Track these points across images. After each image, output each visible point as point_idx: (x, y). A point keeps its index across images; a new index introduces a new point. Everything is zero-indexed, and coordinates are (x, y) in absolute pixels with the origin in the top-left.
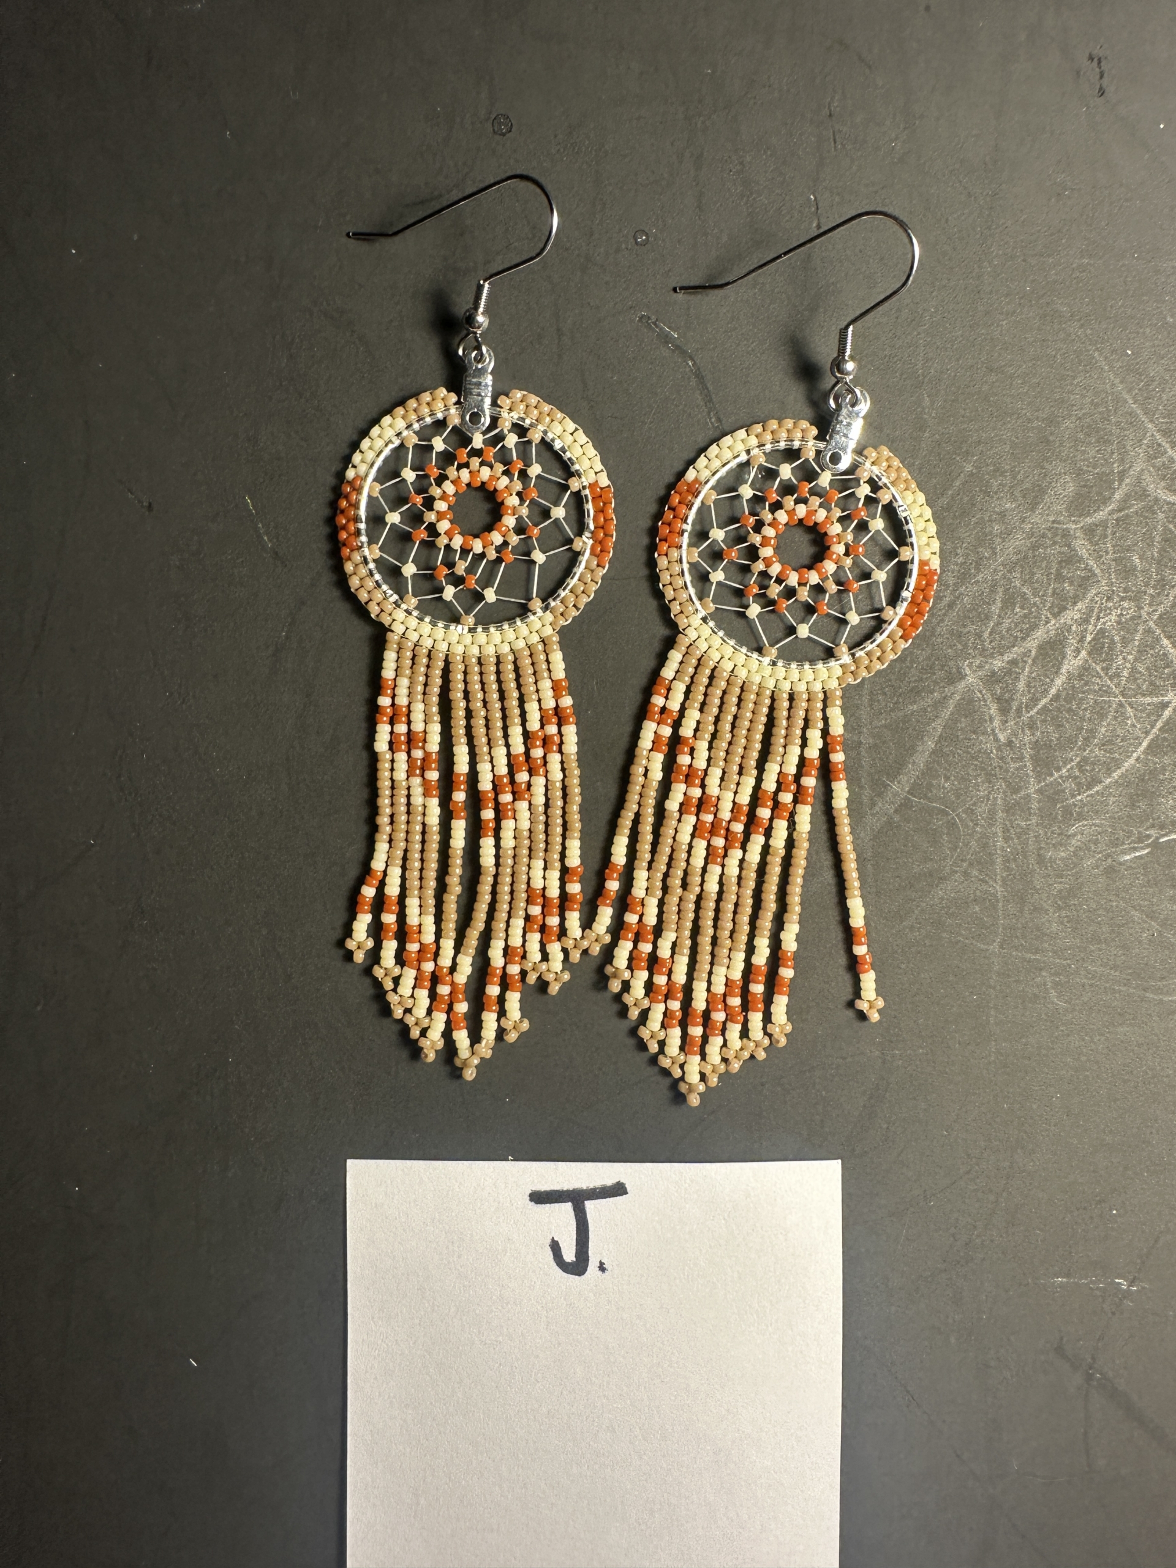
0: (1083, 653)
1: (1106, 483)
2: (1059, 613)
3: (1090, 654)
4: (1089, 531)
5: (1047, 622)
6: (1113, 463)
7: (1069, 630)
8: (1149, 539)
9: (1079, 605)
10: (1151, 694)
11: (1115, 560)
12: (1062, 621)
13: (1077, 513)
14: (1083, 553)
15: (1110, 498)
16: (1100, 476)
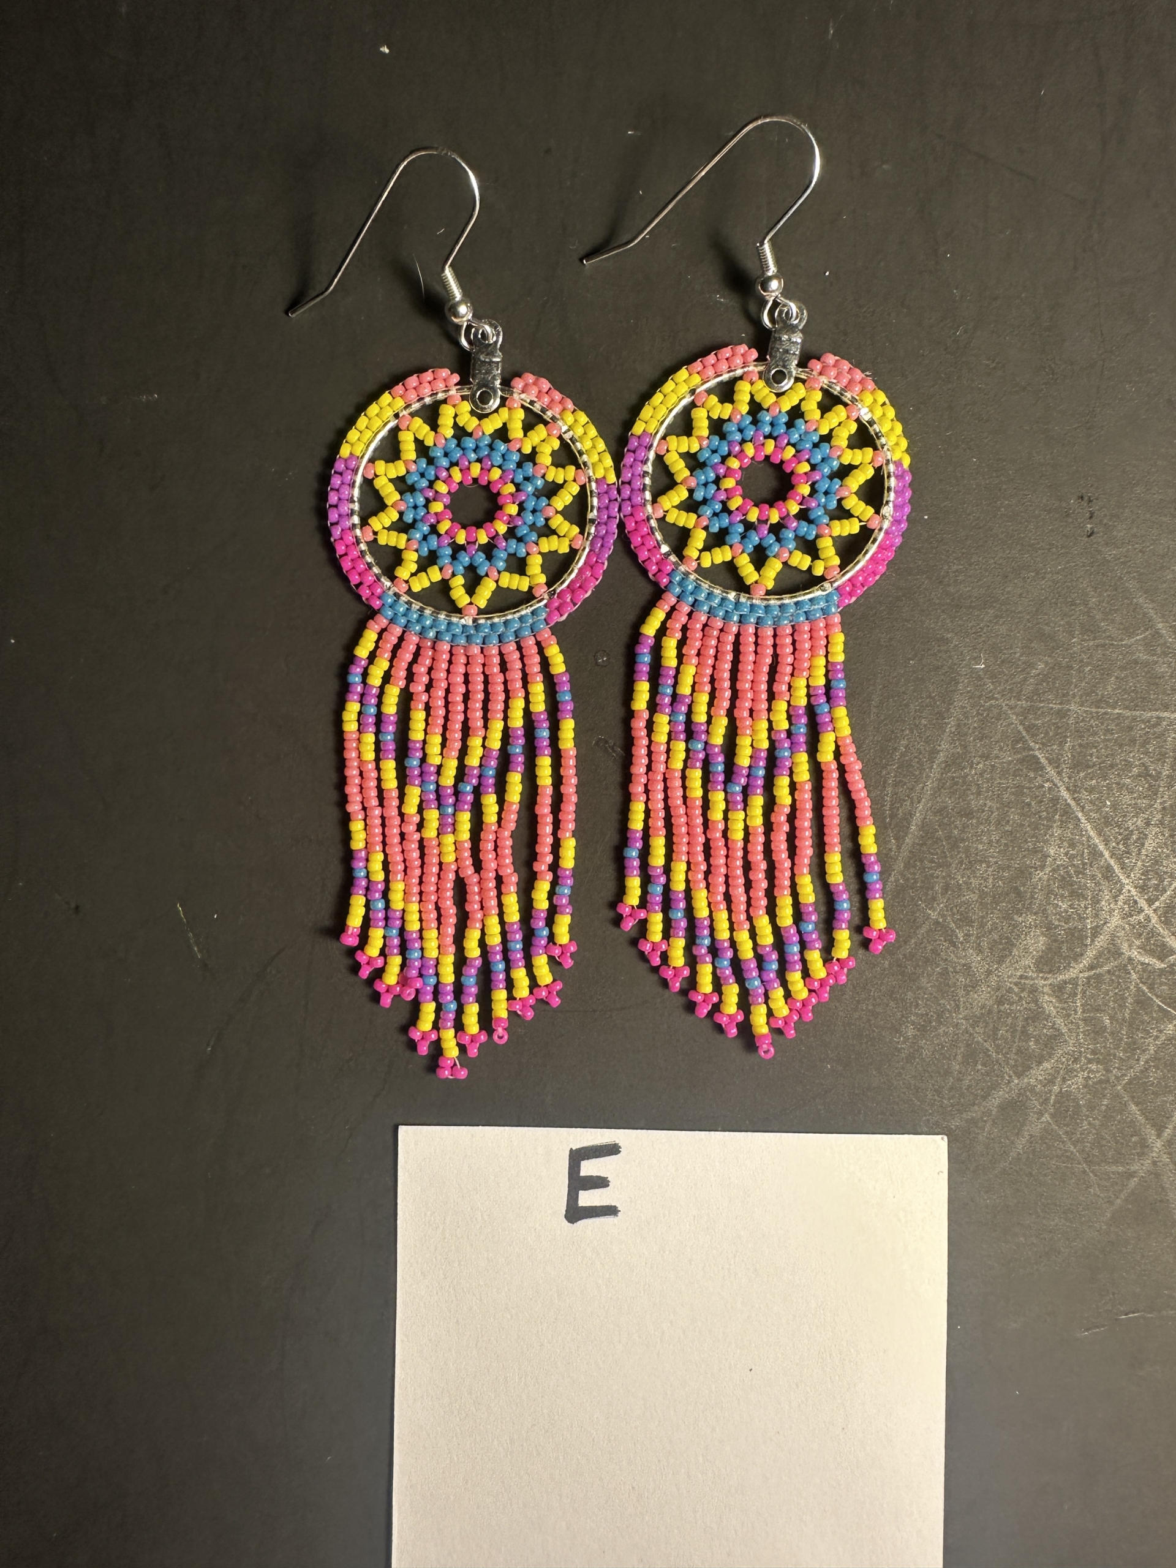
0: (1047, 1115)
1: (1077, 939)
2: (1024, 1071)
3: (1053, 1116)
4: (1058, 990)
5: (1009, 1082)
6: (1087, 918)
7: (1032, 1090)
8: (1121, 1000)
9: (1046, 1065)
10: (1116, 1162)
11: (1085, 1020)
12: (1026, 1080)
13: (1046, 968)
14: (1050, 1009)
15: (1082, 955)
16: (1071, 932)
